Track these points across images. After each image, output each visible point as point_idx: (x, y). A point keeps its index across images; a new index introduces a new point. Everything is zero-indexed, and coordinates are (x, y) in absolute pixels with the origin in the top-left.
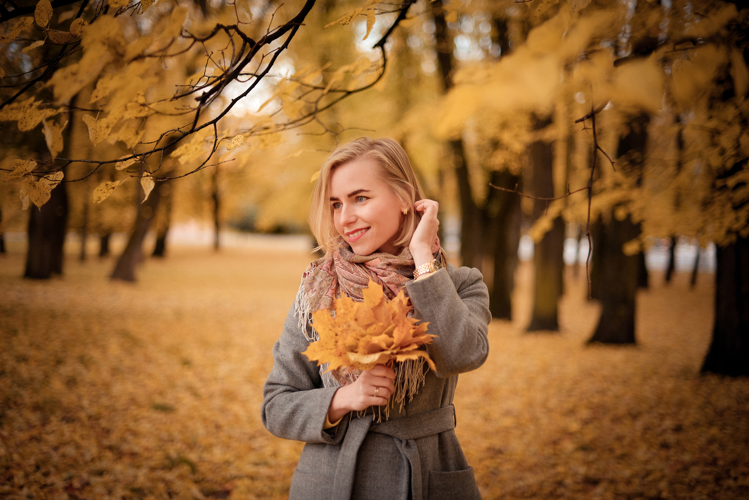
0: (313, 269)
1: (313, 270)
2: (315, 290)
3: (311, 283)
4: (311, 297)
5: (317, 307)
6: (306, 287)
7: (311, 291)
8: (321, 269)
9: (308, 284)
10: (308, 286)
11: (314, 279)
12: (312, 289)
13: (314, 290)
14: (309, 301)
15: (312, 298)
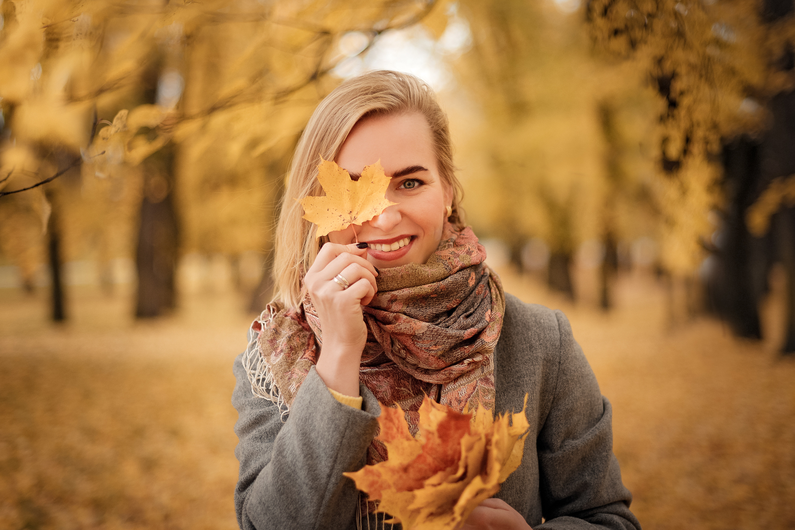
0: (273, 315)
1: (272, 317)
2: (282, 351)
3: (272, 340)
4: (274, 364)
5: (287, 378)
6: (263, 349)
7: (274, 354)
8: (286, 316)
9: (267, 342)
10: (267, 345)
11: (277, 332)
12: (275, 349)
13: (278, 351)
14: (273, 371)
15: (276, 365)
